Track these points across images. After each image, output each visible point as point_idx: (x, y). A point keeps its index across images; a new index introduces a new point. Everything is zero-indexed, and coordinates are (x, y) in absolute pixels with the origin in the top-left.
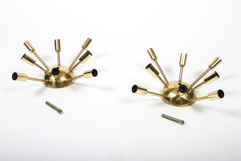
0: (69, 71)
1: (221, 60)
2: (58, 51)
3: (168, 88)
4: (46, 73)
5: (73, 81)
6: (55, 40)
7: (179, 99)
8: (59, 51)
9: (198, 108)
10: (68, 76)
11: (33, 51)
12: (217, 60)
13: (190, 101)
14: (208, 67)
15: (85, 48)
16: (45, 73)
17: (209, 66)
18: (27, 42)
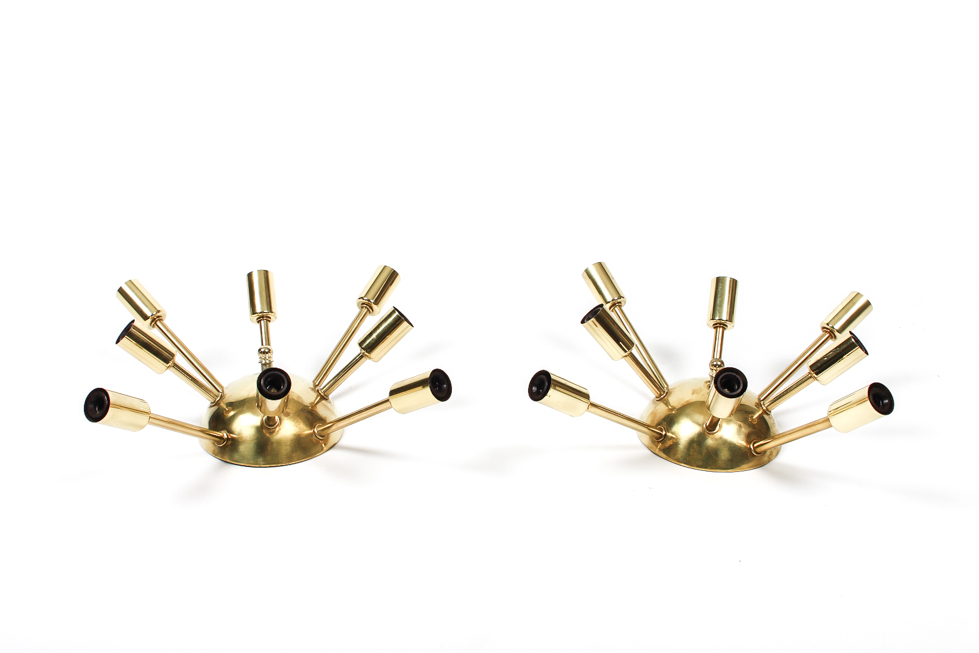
0: (315, 395)
1: (867, 304)
2: (264, 318)
3: (667, 403)
4: (216, 404)
5: (334, 437)
6: (250, 275)
7: (712, 439)
8: (268, 319)
9: (789, 477)
10: (310, 416)
11: (156, 320)
12: (854, 304)
13: (758, 450)
14: (821, 332)
15: (374, 306)
16: (211, 407)
17: (824, 328)
18: (130, 283)
